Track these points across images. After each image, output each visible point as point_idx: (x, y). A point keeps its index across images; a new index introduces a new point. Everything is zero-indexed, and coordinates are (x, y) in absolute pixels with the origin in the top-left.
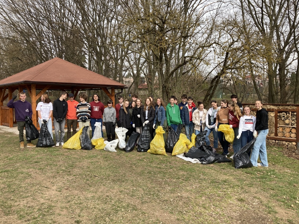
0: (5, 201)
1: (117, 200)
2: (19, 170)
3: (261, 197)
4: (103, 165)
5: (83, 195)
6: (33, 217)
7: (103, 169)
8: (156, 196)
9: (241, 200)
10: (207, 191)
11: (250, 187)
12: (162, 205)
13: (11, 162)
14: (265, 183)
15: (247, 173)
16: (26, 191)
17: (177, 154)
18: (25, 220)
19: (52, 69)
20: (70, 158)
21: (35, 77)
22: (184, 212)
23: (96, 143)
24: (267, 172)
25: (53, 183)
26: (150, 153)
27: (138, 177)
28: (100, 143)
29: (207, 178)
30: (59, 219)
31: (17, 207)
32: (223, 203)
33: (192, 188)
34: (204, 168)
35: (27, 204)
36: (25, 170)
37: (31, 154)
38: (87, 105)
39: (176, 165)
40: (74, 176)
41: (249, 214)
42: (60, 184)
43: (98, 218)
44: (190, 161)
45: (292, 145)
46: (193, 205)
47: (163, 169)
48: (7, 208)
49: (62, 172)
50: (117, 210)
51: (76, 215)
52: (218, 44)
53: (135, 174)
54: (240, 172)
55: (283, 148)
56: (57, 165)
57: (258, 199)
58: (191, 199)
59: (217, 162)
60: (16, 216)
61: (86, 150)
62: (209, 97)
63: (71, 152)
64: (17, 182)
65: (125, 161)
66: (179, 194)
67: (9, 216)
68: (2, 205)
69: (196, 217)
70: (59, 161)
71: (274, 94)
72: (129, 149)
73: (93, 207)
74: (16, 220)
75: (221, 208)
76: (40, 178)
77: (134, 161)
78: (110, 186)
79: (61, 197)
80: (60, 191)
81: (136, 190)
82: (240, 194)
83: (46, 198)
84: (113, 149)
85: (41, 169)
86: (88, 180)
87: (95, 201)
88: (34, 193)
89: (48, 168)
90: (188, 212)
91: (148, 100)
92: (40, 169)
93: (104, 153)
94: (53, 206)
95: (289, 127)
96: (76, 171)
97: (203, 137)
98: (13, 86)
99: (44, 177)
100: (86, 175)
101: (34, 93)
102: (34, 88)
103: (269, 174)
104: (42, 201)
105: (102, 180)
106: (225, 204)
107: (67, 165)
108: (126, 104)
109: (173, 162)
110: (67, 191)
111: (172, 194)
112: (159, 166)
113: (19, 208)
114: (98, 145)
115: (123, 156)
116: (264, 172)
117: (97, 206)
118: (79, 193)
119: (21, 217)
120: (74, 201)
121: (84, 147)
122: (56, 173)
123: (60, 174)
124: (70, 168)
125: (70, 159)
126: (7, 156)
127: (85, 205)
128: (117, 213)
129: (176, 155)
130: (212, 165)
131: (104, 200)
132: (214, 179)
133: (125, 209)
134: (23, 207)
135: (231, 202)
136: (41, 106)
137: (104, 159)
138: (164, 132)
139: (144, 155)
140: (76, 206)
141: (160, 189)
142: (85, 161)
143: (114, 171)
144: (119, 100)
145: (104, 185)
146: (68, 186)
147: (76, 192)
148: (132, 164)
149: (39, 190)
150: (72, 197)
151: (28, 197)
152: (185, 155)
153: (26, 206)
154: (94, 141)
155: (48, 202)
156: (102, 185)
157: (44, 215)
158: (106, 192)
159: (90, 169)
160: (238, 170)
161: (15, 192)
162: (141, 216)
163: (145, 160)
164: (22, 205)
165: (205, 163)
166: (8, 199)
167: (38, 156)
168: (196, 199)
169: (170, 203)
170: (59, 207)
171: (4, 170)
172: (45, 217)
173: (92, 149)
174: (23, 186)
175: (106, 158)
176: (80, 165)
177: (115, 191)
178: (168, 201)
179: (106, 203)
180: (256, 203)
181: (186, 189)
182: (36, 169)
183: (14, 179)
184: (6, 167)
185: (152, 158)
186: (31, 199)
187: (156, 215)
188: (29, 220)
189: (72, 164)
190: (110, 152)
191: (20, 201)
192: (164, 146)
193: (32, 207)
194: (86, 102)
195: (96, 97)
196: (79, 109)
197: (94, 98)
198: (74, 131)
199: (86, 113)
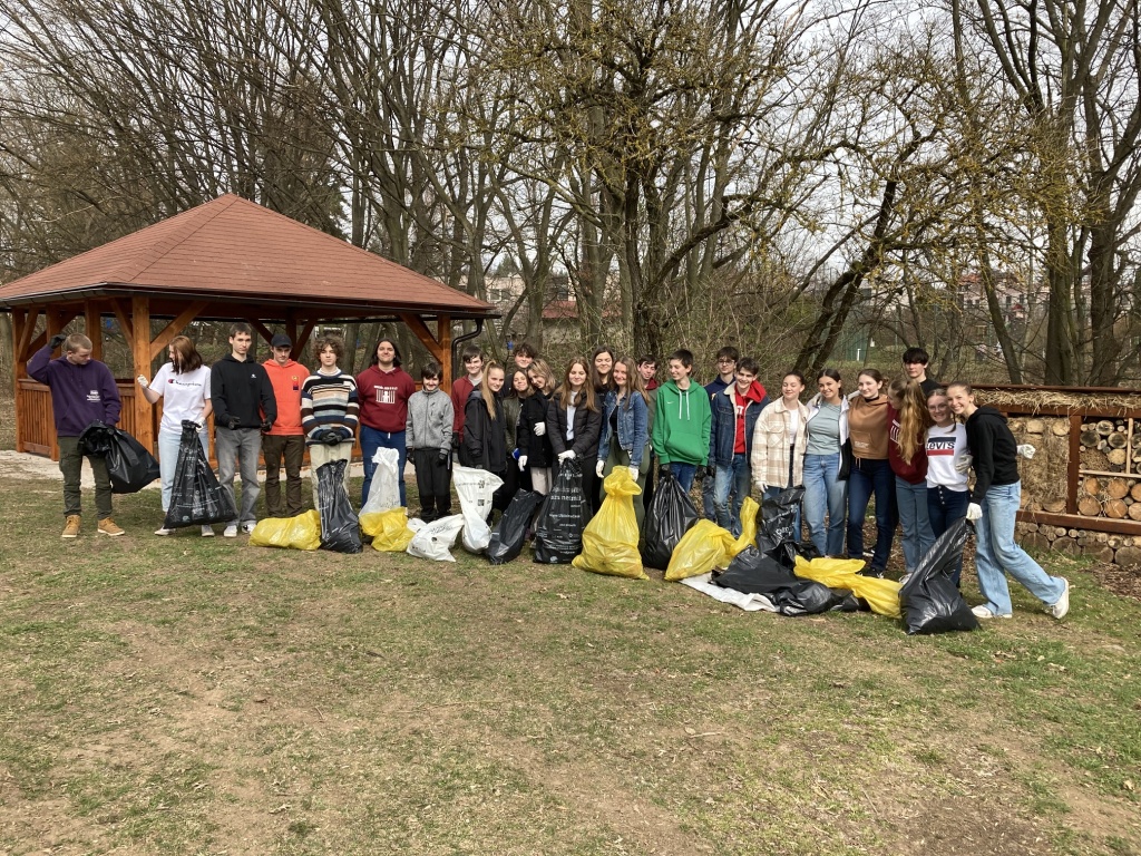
0: (25, 744)
1: (453, 750)
2: (83, 623)
3: (1006, 750)
4: (403, 610)
5: (324, 725)
6: (130, 806)
7: (402, 625)
8: (601, 736)
9: (930, 759)
10: (799, 722)
11: (966, 706)
12: (624, 772)
13: (55, 591)
14: (1022, 692)
15: (954, 654)
16: (109, 706)
17: (684, 574)
18: (100, 819)
19: (210, 240)
20: (276, 581)
21: (148, 271)
22: (710, 801)
23: (375, 525)
24: (1034, 653)
25: (212, 679)
26: (582, 569)
27: (536, 659)
28: (392, 525)
29: (798, 669)
30: (228, 818)
31: (72, 768)
32: (860, 770)
33: (742, 707)
34: (790, 632)
35: (108, 756)
36: (107, 627)
37: (129, 564)
38: (342, 381)
39: (679, 618)
40: (291, 651)
41: (961, 812)
42: (238, 681)
43: (379, 815)
44: (735, 602)
45: (1133, 549)
46: (744, 775)
47: (632, 630)
48: (33, 771)
49: (245, 634)
50: (449, 788)
51: (294, 802)
52: (855, 148)
53: (523, 647)
54: (926, 647)
55: (1098, 557)
56: (225, 610)
57: (996, 754)
58: (737, 752)
59: (839, 609)
60: (66, 803)
61: (339, 551)
62: (814, 356)
63: (282, 559)
64: (75, 672)
65: (485, 598)
66: (690, 730)
67: (41, 803)
68: (14, 759)
69: (753, 819)
70: (237, 593)
71: (1067, 346)
72: (502, 551)
73: (360, 774)
74: (65, 817)
75: (852, 789)
76: (163, 657)
77: (519, 598)
79: (239, 730)
80: (236, 709)
81: (524, 709)
82: (927, 735)
83: (184, 734)
84: (441, 551)
85: (168, 622)
86: (342, 668)
87: (367, 749)
88: (136, 715)
89: (193, 618)
90: (725, 799)
91: (578, 367)
92: (164, 623)
93: (407, 566)
94: (208, 766)
95: (1126, 478)
96: (300, 631)
97: (785, 510)
98: (62, 301)
99: (176, 653)
100: (336, 648)
101: (141, 332)
102: (141, 310)
103: (1042, 657)
104: (168, 744)
105: (397, 670)
106: (867, 774)
107: (265, 610)
108: (495, 379)
109: (670, 605)
110: (262, 708)
111: (665, 730)
112: (614, 620)
113: (80, 772)
114: (383, 535)
115: (480, 576)
116: (1022, 649)
117: (376, 771)
118: (309, 718)
119: (85, 806)
120: (288, 747)
121: (331, 541)
122: (222, 638)
123: (236, 644)
124: (277, 622)
125: (276, 586)
126: (40, 571)
127: (331, 764)
128: (451, 797)
129: (681, 579)
130: (820, 620)
131: (404, 746)
132: (826, 676)
133: (481, 783)
134: (96, 768)
135: (892, 765)
136: (171, 381)
137: (406, 588)
139: (559, 575)
140: (294, 768)
141: (617, 707)
142: (336, 596)
143: (442, 636)
144: (468, 365)
145: (403, 689)
146: (267, 689)
147: (299, 713)
148: (511, 610)
149: (158, 701)
150: (283, 733)
151: (114, 727)
152: (718, 579)
153: (107, 764)
154: (369, 519)
155: (191, 748)
156: (396, 687)
157: (174, 800)
158: (411, 718)
159: (351, 627)
160: (919, 640)
161: (64, 708)
162: (540, 810)
163: (562, 596)
164: (90, 761)
165: (794, 611)
166: (39, 734)
167: (156, 573)
168: (755, 750)
169: (656, 764)
170: (230, 770)
171: (26, 623)
172: (175, 809)
173: (361, 548)
174: (97, 684)
175: (413, 584)
176: (315, 612)
177: (447, 713)
178: (647, 758)
179: (411, 758)
180: (986, 772)
181: (719, 711)
182: (146, 621)
183: (63, 661)
184: (35, 610)
185: (591, 589)
186: (126, 736)
187: (600, 809)
188: (116, 817)
189: (282, 606)
190: (432, 561)
191: (82, 743)
192: (636, 544)
193: (129, 767)
194: (339, 371)
195: (389, 349)
196: (314, 396)
197: (380, 352)
198: (293, 478)
199: (341, 413)
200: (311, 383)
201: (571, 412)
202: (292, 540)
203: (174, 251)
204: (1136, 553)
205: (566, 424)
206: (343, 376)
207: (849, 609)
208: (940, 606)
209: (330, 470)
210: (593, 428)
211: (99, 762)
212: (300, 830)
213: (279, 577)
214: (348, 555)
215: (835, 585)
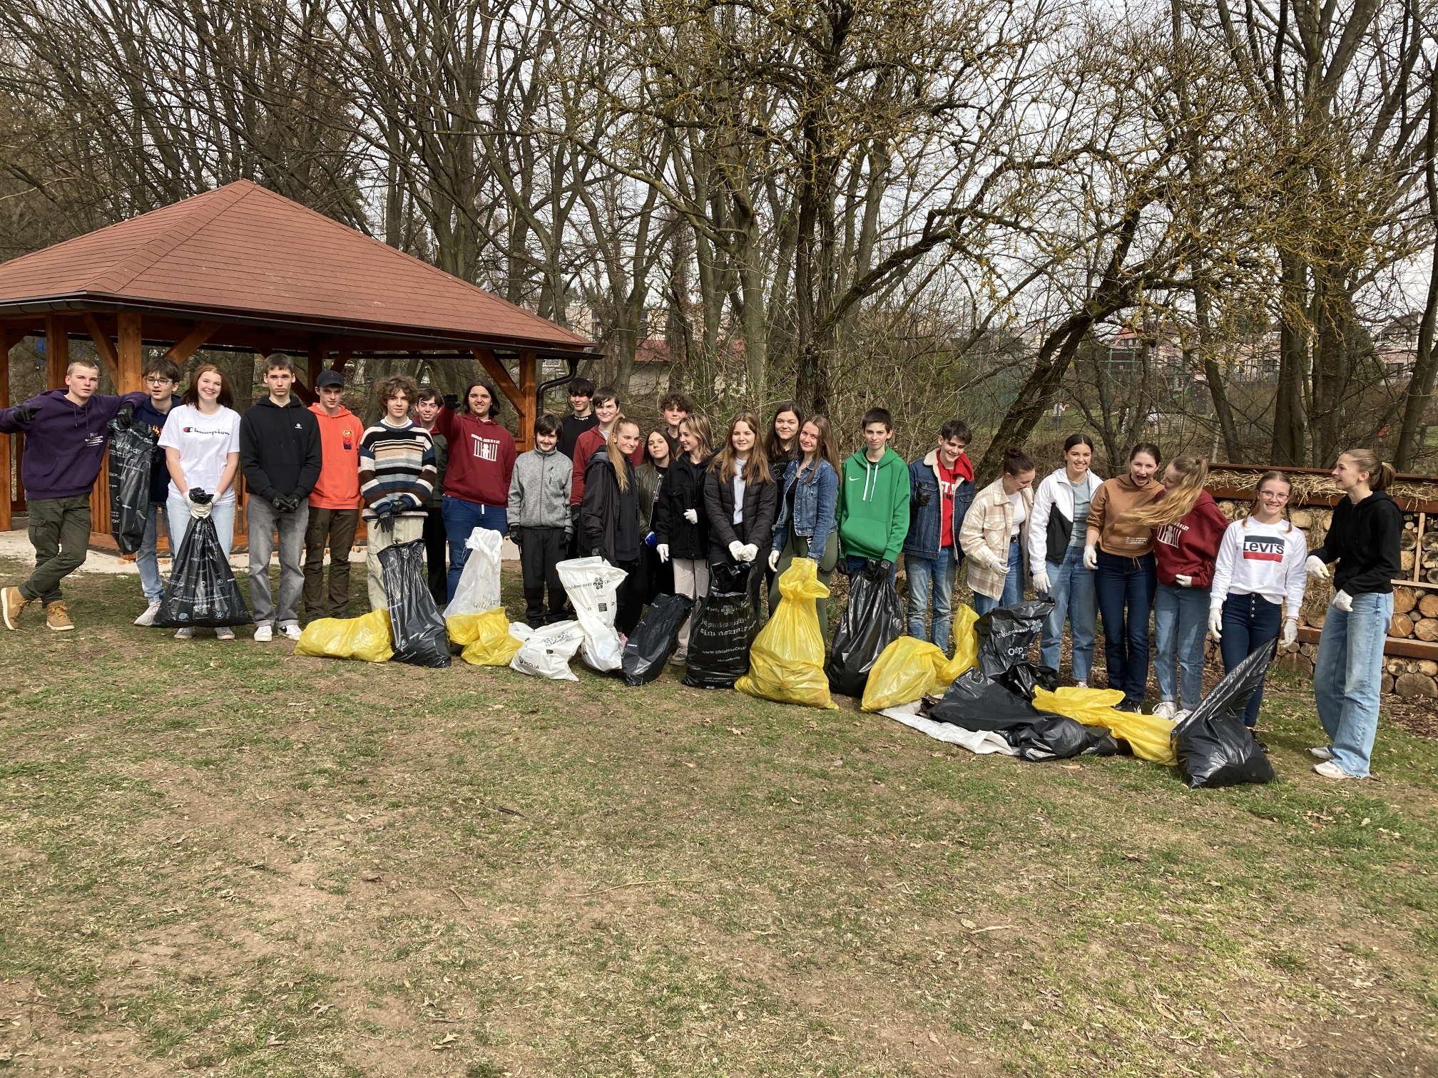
0: (52, 944)
1: (658, 952)
2: (93, 764)
3: (1375, 949)
4: (532, 748)
5: (469, 915)
6: (227, 1040)
7: (536, 770)
8: (852, 931)
9: (1287, 963)
10: (1101, 907)
11: (1303, 888)
12: (900, 984)
13: (43, 716)
14: (1364, 869)
15: (1259, 815)
16: (160, 887)
17: (886, 703)
18: (188, 1061)
19: (222, 241)
20: (346, 705)
21: (141, 277)
22: (1026, 1026)
23: (468, 631)
24: (1355, 814)
25: (295, 846)
26: (749, 694)
27: (728, 819)
28: (492, 631)
29: (1073, 835)
30: (373, 1058)
31: (127, 981)
32: (1207, 980)
33: (1021, 889)
34: (1042, 782)
35: (175, 962)
36: (127, 768)
37: (137, 679)
38: (413, 435)
39: (895, 763)
40: (396, 805)
41: (1353, 1038)
42: (331, 850)
43: (587, 1050)
44: (960, 741)
45: (1418, 676)
46: (1059, 987)
47: (841, 780)
48: (72, 986)
49: (323, 781)
50: (671, 1010)
51: (461, 1032)
52: (1105, 156)
53: (707, 802)
54: (1220, 805)
56: (288, 745)
57: (1367, 956)
58: (1038, 954)
59: (1093, 753)
60: (131, 1037)
61: (420, 664)
63: (347, 675)
64: (98, 834)
65: (634, 732)
66: (969, 924)
67: (95, 1037)
68: (39, 968)
69: (1094, 1053)
70: (297, 722)
72: (641, 668)
73: (540, 989)
74: (135, 1059)
75: (1207, 1008)
76: (218, 813)
77: (679, 732)
78: (594, 867)
79: (353, 922)
80: (340, 892)
81: (737, 892)
82: (1271, 930)
83: (276, 928)
84: (558, 668)
85: (212, 762)
86: (470, 831)
87: (539, 951)
88: (202, 900)
89: (246, 758)
90: (1047, 1023)
91: (742, 426)
92: (207, 763)
93: (517, 687)
94: (323, 977)
95: (1413, 588)
96: (395, 777)
97: (1023, 626)
99: (235, 808)
100: (455, 802)
101: (131, 362)
102: (130, 331)
103: (1366, 821)
104: (258, 946)
105: (546, 834)
106: (1218, 985)
107: (341, 746)
109: (877, 744)
110: (374, 890)
111: (933, 922)
112: (814, 765)
113: (141, 989)
114: (479, 643)
115: (619, 702)
116: (1339, 809)
117: (563, 985)
118: (444, 905)
119: (161, 1041)
120: (428, 948)
121: (408, 651)
122: (294, 787)
123: (314, 796)
124: (363, 763)
125: (347, 712)
126: (14, 686)
127: (496, 974)
128: (677, 1023)
129: (881, 710)
130: (1072, 767)
131: (590, 946)
132: (1112, 846)
133: (712, 1002)
134: (162, 981)
135: (1244, 973)
136: (188, 430)
137: (527, 717)
139: (720, 702)
140: (446, 980)
141: (859, 890)
142: (434, 728)
143: (593, 785)
145: (564, 863)
146: (376, 861)
147: (429, 897)
148: (675, 750)
149: (227, 880)
150: (415, 926)
151: (174, 919)
152: (933, 710)
153: (176, 975)
154: (459, 622)
155: (292, 950)
156: (552, 860)
157: (290, 1031)
158: (586, 904)
159: (467, 772)
160: (1209, 796)
161: (95, 889)
162: (809, 1042)
163: (735, 731)
164: (150, 971)
165: (1041, 755)
166: (68, 929)
167: (178, 691)
168: (1061, 951)
169: (938, 972)
170: (356, 982)
171: (11, 763)
172: (295, 1044)
173: (448, 661)
174: (134, 854)
175: (533, 712)
176: (411, 749)
177: (633, 898)
178: (922, 963)
179: (604, 965)
180: (1363, 981)
181: (993, 893)
182: (181, 761)
183: (77, 818)
184: (20, 744)
185: (768, 722)
186: (193, 931)
187: (886, 1040)
188: (210, 1058)
189: (363, 741)
190: (547, 681)
191: (133, 943)
192: (822, 664)
193: (209, 979)
194: (410, 422)
195: (484, 396)
196: (378, 454)
197: (472, 400)
198: (341, 562)
199: (412, 478)
200: (373, 438)
201: (739, 488)
202: (355, 648)
203: (176, 253)
204: (1422, 682)
205: (733, 502)
206: (415, 429)
207: (1106, 753)
208: (1230, 752)
210: (768, 510)
211: (164, 972)
212: (485, 1075)
213: (349, 700)
214: (433, 670)
215: (1088, 721)
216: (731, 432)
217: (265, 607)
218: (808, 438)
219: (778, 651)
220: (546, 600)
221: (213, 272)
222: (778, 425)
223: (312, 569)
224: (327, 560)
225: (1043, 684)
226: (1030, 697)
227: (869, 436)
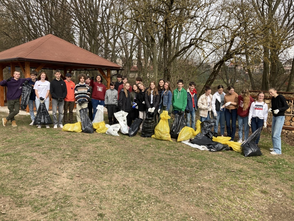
0: (14, 190)
1: (136, 191)
2: (22, 153)
3: (282, 189)
4: (110, 150)
5: (98, 184)
6: (49, 209)
7: (111, 154)
8: (175, 186)
9: (264, 192)
10: (226, 181)
11: (268, 177)
12: (185, 197)
13: (11, 144)
14: (280, 173)
15: (259, 162)
16: (35, 178)
18: (41, 213)
19: (46, 47)
21: (30, 54)
22: (211, 205)
23: (97, 126)
24: (278, 162)
25: (62, 170)
26: (154, 138)
27: (150, 164)
28: (102, 126)
29: (221, 167)
30: (79, 212)
31: (29, 197)
32: (248, 196)
33: (210, 177)
34: (214, 156)
35: (39, 193)
36: (28, 154)
37: (30, 136)
38: (86, 86)
39: (184, 152)
40: (83, 161)
41: (278, 208)
42: (70, 170)
43: (122, 211)
44: (197, 148)
46: (218, 197)
47: (173, 156)
48: (18, 198)
49: (68, 157)
50: (139, 202)
51: (96, 207)
52: (227, 27)
53: (146, 160)
54: (250, 160)
56: (61, 149)
57: (281, 191)
58: (213, 191)
59: (225, 150)
60: (30, 208)
61: (87, 133)
63: (73, 135)
64: (22, 167)
65: (131, 146)
66: (199, 185)
67: (23, 208)
68: (11, 195)
69: (225, 211)
70: (63, 145)
72: (132, 133)
73: (112, 198)
74: (31, 213)
75: (248, 201)
76: (47, 163)
77: (140, 146)
78: (123, 174)
79: (74, 185)
80: (72, 179)
81: (152, 179)
82: (261, 185)
83: (59, 186)
84: (115, 133)
85: (45, 153)
86: (98, 167)
87: (112, 190)
88: (44, 181)
89: (52, 152)
90: (215, 204)
91: (152, 84)
92: (44, 153)
93: (107, 137)
94: (68, 196)
96: (83, 156)
98: (5, 62)
99: (50, 162)
100: (95, 161)
101: (28, 72)
102: (28, 65)
103: (281, 163)
104: (55, 190)
105: (113, 167)
106: (250, 197)
107: (71, 149)
109: (180, 148)
110: (78, 178)
111: (192, 184)
112: (168, 153)
113: (32, 198)
114: (99, 129)
115: (128, 140)
116: (275, 161)
117: (117, 197)
118: (93, 181)
119: (36, 209)
120: (89, 190)
121: (85, 130)
122: (62, 158)
123: (66, 160)
124: (76, 153)
125: (73, 143)
126: (5, 138)
127: (103, 195)
128: (140, 205)
129: (181, 141)
130: (220, 153)
131: (122, 189)
132: (228, 169)
133: (147, 201)
134: (36, 197)
135: (256, 194)
136: (39, 85)
138: (170, 117)
139: (148, 140)
140: (93, 196)
141: (177, 178)
142: (90, 146)
143: (123, 157)
145: (117, 173)
146: (79, 173)
147: (90, 180)
148: (139, 150)
149: (49, 177)
150: (87, 186)
151: (38, 184)
152: (192, 141)
153: (39, 196)
154: (95, 124)
155: (62, 191)
156: (115, 172)
157: (62, 207)
158: (121, 181)
159: (97, 155)
160: (248, 158)
161: (22, 179)
162: (167, 209)
163: (152, 146)
164: (33, 195)
165: (214, 150)
166: (17, 187)
167: (38, 139)
168: (218, 190)
169: (193, 194)
170: (75, 197)
171: (5, 153)
172: (63, 209)
173: (93, 132)
174: (30, 172)
175: (110, 142)
176: (86, 150)
177: (131, 180)
178: (190, 193)
179: (125, 193)
180: (280, 196)
181: (204, 178)
182: (39, 153)
183: (19, 164)
184: (7, 149)
185: (158, 144)
186: (42, 187)
187: (182, 208)
188: (46, 212)
189: (76, 148)
190: (113, 136)
191: (30, 189)
192: (169, 132)
193: (46, 197)
194: (85, 83)
195: (100, 78)
196: (78, 90)
197: (97, 79)
198: (71, 112)
199: (85, 95)
200: (77, 87)
201: (152, 96)
202: (74, 130)
203: (36, 49)
204: (293, 135)
205: (151, 99)
207: (227, 150)
208: (253, 149)
209: (83, 111)
210: (158, 101)
211: (36, 195)
212: (101, 215)
213: (73, 140)
214: (90, 134)
215: (224, 143)
216: (150, 85)
217: (56, 122)
218: (166, 86)
219: (160, 130)
220: (113, 120)
221: (44, 53)
222: (160, 83)
223: (65, 113)
224: (68, 112)
225: (214, 136)
226: (212, 139)
227: (179, 85)
